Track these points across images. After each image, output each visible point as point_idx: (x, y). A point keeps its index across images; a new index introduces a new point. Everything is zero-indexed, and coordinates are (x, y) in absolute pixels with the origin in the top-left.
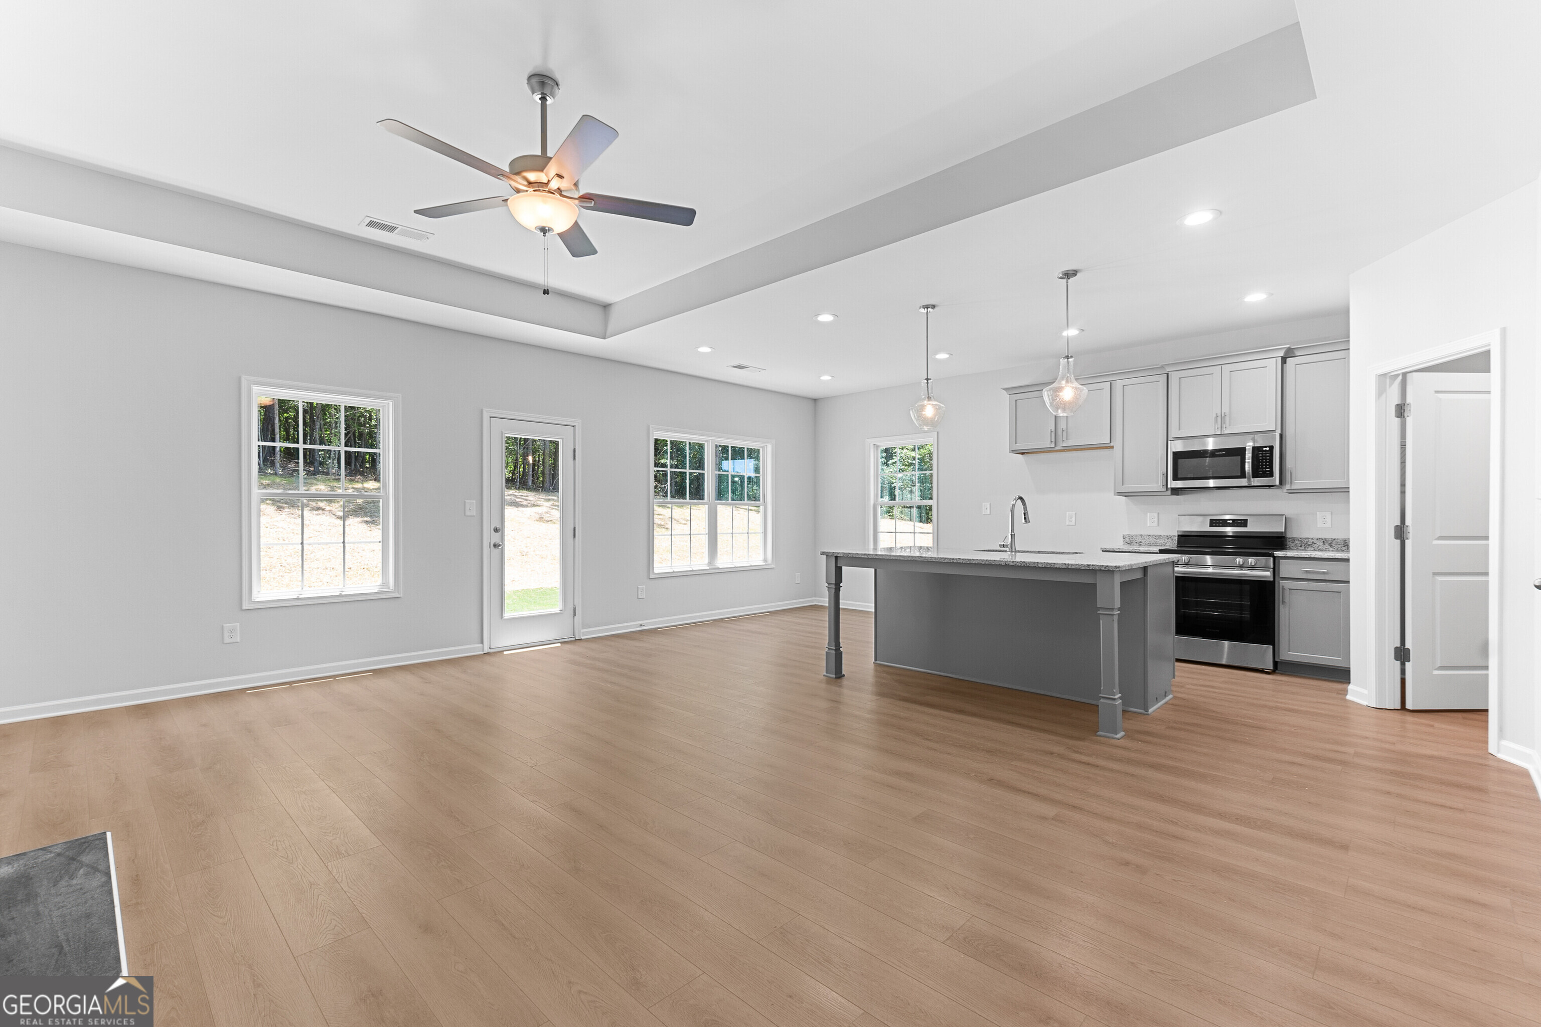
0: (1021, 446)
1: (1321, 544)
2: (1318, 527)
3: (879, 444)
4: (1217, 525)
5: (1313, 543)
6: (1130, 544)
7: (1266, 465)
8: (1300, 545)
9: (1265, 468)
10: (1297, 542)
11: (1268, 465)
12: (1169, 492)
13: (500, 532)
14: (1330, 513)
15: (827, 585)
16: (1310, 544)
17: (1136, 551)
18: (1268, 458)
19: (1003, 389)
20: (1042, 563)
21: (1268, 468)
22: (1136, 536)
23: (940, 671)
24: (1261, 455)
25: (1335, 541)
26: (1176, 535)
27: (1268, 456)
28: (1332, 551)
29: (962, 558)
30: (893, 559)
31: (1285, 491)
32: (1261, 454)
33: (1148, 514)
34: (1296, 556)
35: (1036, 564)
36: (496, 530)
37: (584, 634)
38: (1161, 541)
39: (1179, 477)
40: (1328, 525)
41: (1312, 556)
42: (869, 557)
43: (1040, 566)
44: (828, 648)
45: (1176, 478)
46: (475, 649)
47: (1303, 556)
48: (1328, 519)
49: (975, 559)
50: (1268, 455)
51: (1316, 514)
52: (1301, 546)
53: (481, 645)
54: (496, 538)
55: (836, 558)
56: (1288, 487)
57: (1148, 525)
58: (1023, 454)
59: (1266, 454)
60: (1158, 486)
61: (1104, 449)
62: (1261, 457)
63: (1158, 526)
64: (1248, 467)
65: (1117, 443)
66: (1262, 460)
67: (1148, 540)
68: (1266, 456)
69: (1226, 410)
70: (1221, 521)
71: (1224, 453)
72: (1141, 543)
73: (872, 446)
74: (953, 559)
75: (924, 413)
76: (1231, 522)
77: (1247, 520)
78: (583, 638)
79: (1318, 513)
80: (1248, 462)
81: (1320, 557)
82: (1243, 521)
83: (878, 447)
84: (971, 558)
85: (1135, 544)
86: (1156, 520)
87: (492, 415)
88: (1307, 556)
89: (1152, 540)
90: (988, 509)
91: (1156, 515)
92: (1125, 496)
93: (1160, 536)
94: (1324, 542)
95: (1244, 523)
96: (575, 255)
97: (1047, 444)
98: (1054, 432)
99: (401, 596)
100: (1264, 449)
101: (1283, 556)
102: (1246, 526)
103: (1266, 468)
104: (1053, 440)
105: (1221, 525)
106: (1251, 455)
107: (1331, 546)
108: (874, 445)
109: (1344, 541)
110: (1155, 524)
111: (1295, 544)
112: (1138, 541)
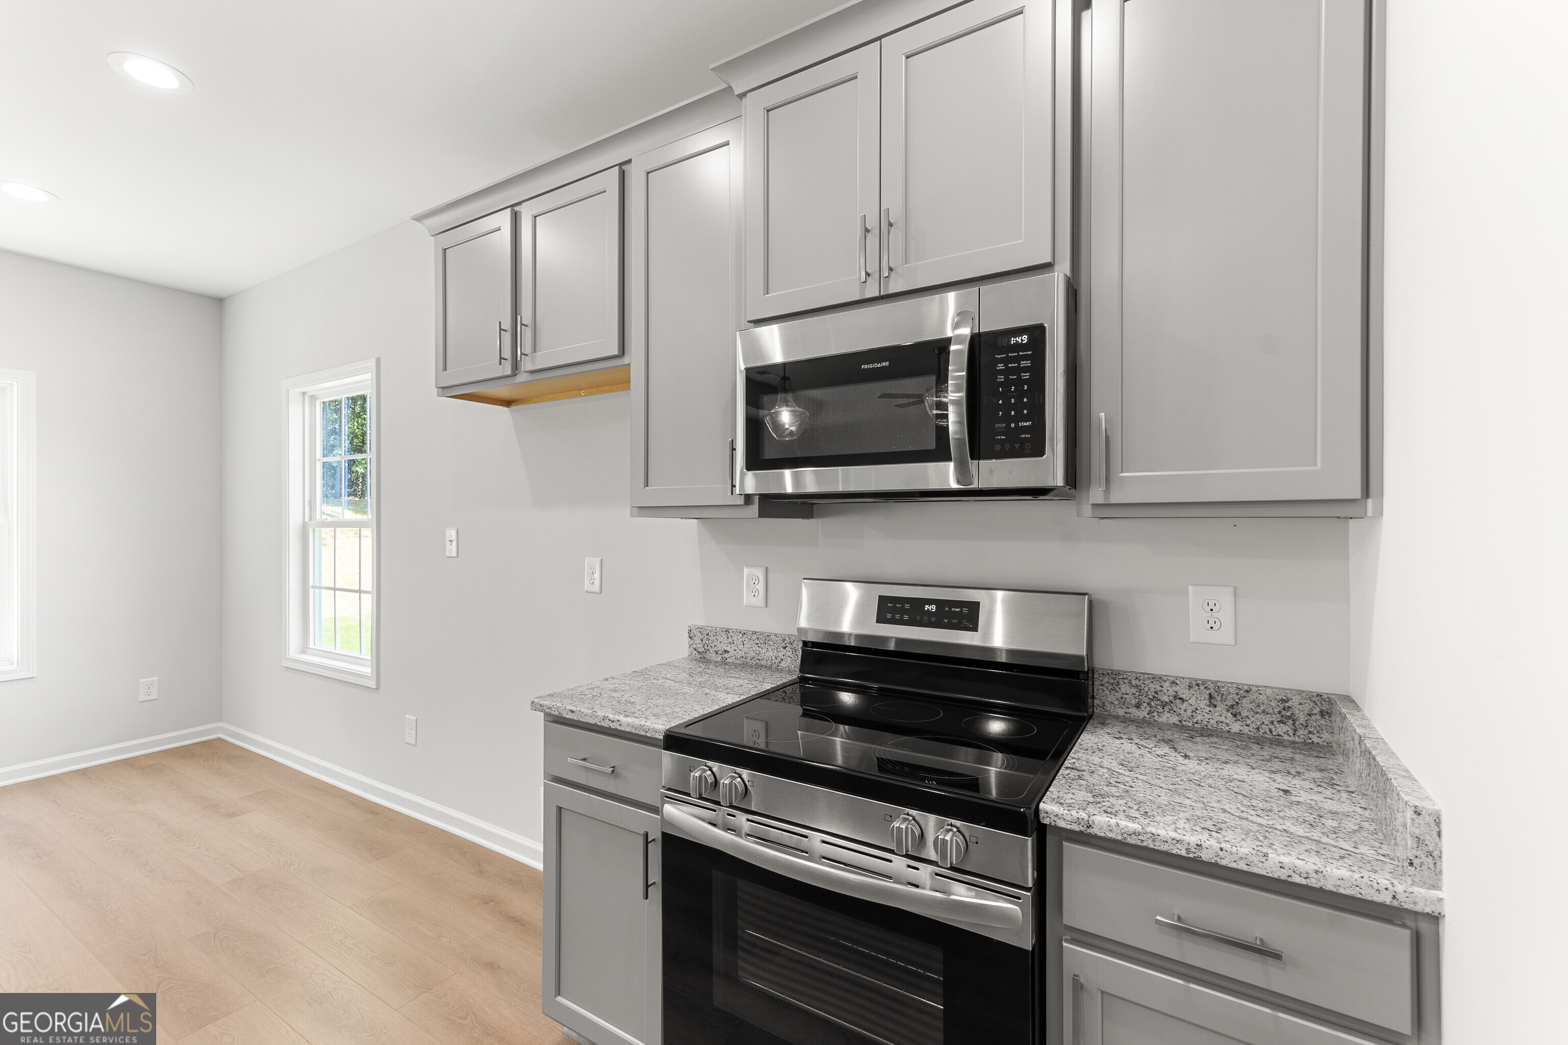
1: (1203, 703)
4: (898, 617)
5: (1176, 697)
7: (1018, 407)
8: (1133, 702)
9: (1017, 419)
10: (1124, 688)
11: (1025, 406)
14: (1230, 590)
16: (1166, 699)
17: (613, 725)
18: (1026, 376)
19: (417, 220)
21: (1026, 417)
22: (716, 633)
24: (1001, 366)
25: (1251, 697)
26: (802, 640)
27: (1025, 369)
31: (1087, 510)
32: (1001, 361)
33: (745, 569)
34: (1132, 840)
38: (770, 654)
39: (767, 456)
40: (1225, 635)
41: (1206, 856)
45: (756, 463)
48: (1225, 613)
50: (1025, 363)
51: (1187, 593)
52: (1138, 706)
56: (1096, 494)
57: (745, 602)
59: (1018, 359)
62: (1001, 372)
63: (767, 607)
64: (955, 413)
65: (635, 357)
66: (1007, 384)
67: (741, 647)
68: (1017, 370)
69: (893, 202)
70: (907, 606)
72: (726, 655)
73: (296, 397)
76: (933, 608)
77: (975, 604)
79: (1190, 588)
80: (955, 397)
81: (1242, 866)
82: (965, 610)
83: (313, 398)
85: (714, 654)
86: (761, 587)
88: (1183, 853)
89: (749, 649)
91: (760, 573)
93: (769, 639)
94: (1211, 697)
95: (969, 616)
98: (509, 332)
100: (1013, 340)
102: (973, 625)
103: (1020, 417)
104: (507, 353)
105: (906, 617)
106: (963, 369)
107: (1235, 716)
108: (304, 393)
109: (1283, 700)
110: (759, 600)
111: (1119, 695)
112: (720, 648)
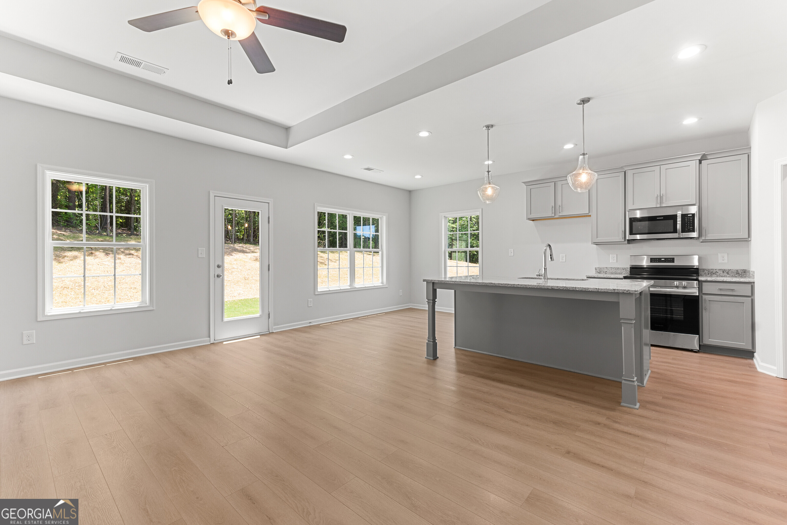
0: (533, 216)
1: (722, 272)
2: (719, 262)
3: (447, 216)
4: (655, 261)
5: (716, 272)
6: (599, 273)
8: (707, 273)
9: (689, 227)
10: (705, 271)
11: (691, 225)
12: (626, 242)
13: (222, 267)
14: (727, 254)
15: (427, 300)
16: (714, 272)
18: (691, 221)
19: (523, 183)
20: (579, 288)
21: (691, 227)
22: (603, 267)
23: (498, 354)
24: (686, 219)
25: (731, 271)
26: (629, 267)
27: (691, 220)
28: (729, 277)
29: (520, 284)
30: (472, 285)
31: (702, 241)
32: (686, 218)
33: (611, 255)
34: (713, 280)
35: (575, 288)
36: (219, 266)
37: (275, 329)
38: (619, 271)
39: (633, 233)
40: (726, 261)
41: (724, 281)
42: (456, 283)
43: (577, 289)
44: (428, 341)
45: (631, 233)
46: (205, 341)
47: (719, 280)
48: (726, 257)
51: (718, 255)
52: (708, 274)
53: (209, 338)
54: (218, 271)
55: (433, 283)
56: (703, 238)
57: (611, 262)
58: (533, 220)
59: (690, 218)
60: (620, 238)
61: (583, 217)
62: (686, 220)
63: (617, 262)
64: (679, 226)
65: (593, 214)
66: (688, 222)
67: (611, 270)
68: (690, 220)
69: (663, 192)
70: (657, 259)
71: (663, 218)
72: (606, 272)
73: (443, 217)
74: (514, 285)
75: (486, 193)
76: (664, 259)
77: (674, 258)
78: (274, 331)
79: (719, 254)
80: (679, 224)
81: (730, 281)
82: (671, 259)
83: (446, 217)
84: (527, 284)
85: (603, 273)
86: (615, 258)
87: (216, 195)
88: (721, 281)
89: (614, 271)
90: (513, 253)
91: (615, 256)
92: (596, 245)
93: (618, 268)
94: (723, 271)
95: (672, 260)
96: (259, 72)
97: (550, 214)
98: (554, 207)
99: (155, 309)
100: (689, 215)
101: (705, 280)
102: (673, 262)
103: (690, 227)
104: (554, 212)
105: (657, 261)
106: (681, 219)
107: (728, 274)
108: (444, 216)
109: (737, 271)
110: (615, 261)
111: (704, 273)
112: (604, 271)
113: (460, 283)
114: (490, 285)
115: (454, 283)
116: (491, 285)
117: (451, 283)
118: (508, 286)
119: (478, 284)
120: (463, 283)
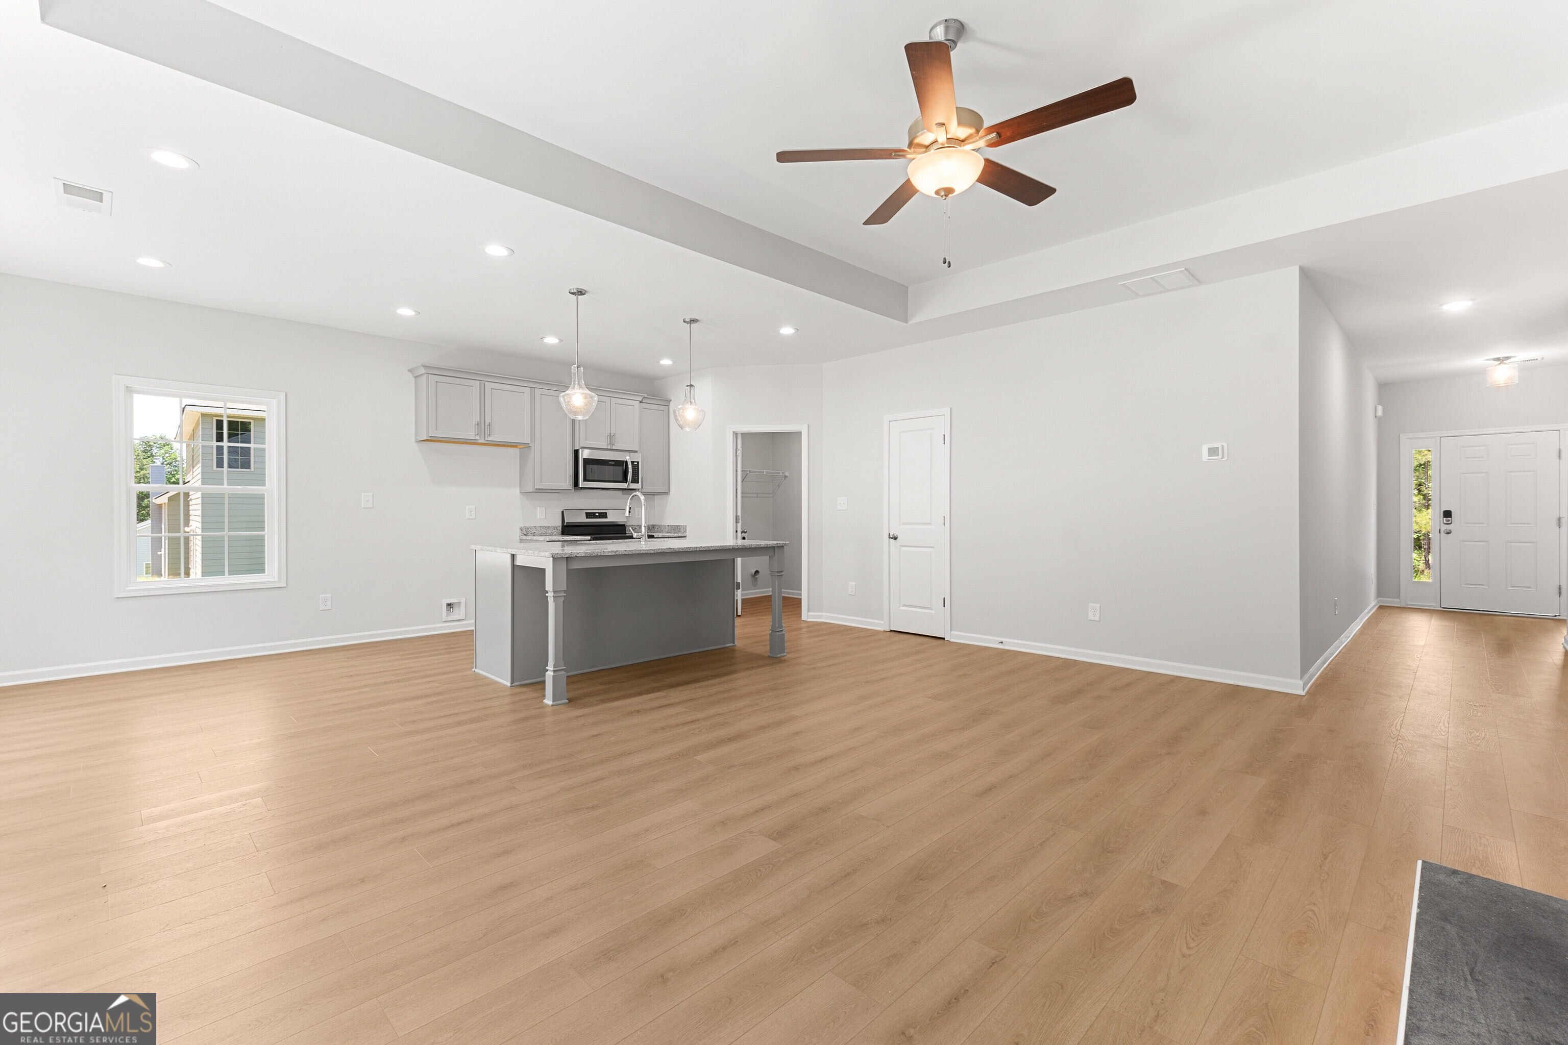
0: (432, 433)
4: (590, 517)
9: (636, 477)
11: (637, 475)
12: (574, 490)
22: (531, 527)
26: (561, 525)
27: (637, 469)
29: (703, 546)
30: (643, 554)
32: (634, 466)
33: (538, 508)
38: (550, 532)
42: (617, 553)
49: (713, 546)
57: (538, 518)
60: (567, 485)
62: (634, 468)
63: (546, 519)
64: (630, 475)
65: (536, 445)
67: (540, 531)
69: (614, 431)
70: (592, 514)
71: (615, 463)
72: (535, 534)
74: (697, 548)
76: (597, 514)
77: (608, 513)
80: (630, 472)
84: (710, 546)
85: (530, 535)
86: (544, 513)
89: (543, 531)
91: (545, 509)
93: (548, 528)
95: (604, 515)
97: (471, 435)
98: (478, 424)
100: (634, 463)
102: (607, 518)
104: (479, 432)
105: (592, 516)
106: (631, 467)
110: (544, 517)
112: (533, 532)
113: (625, 553)
114: (668, 551)
115: (614, 554)
116: (670, 551)
117: (610, 554)
118: (690, 550)
119: (652, 552)
120: (630, 553)
